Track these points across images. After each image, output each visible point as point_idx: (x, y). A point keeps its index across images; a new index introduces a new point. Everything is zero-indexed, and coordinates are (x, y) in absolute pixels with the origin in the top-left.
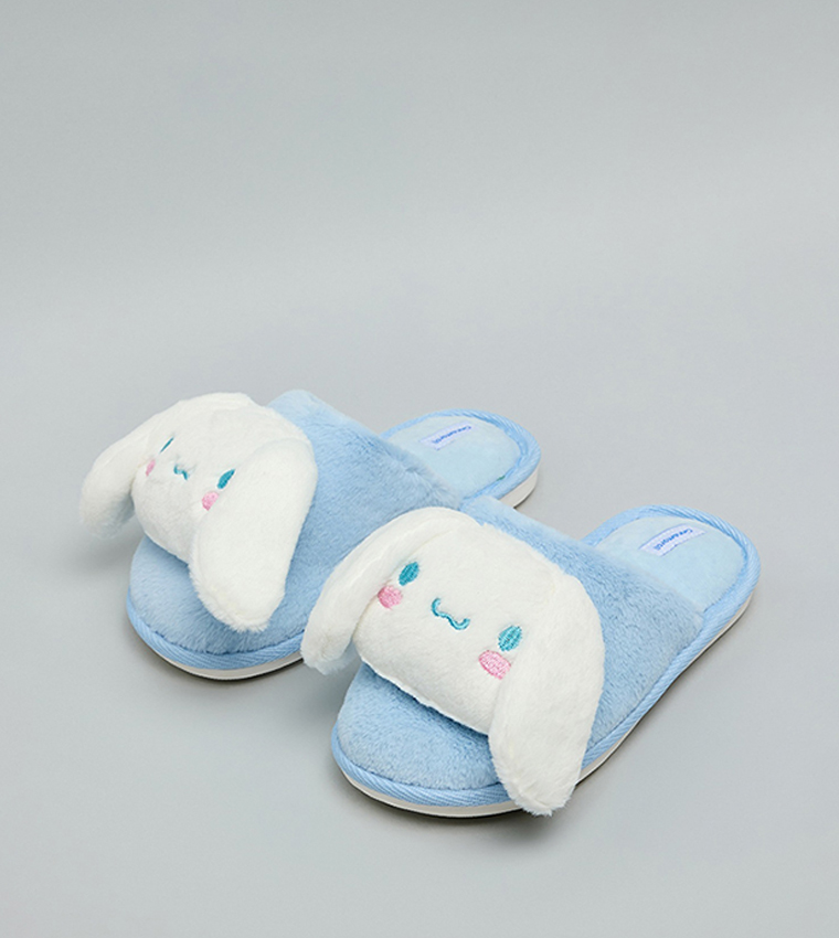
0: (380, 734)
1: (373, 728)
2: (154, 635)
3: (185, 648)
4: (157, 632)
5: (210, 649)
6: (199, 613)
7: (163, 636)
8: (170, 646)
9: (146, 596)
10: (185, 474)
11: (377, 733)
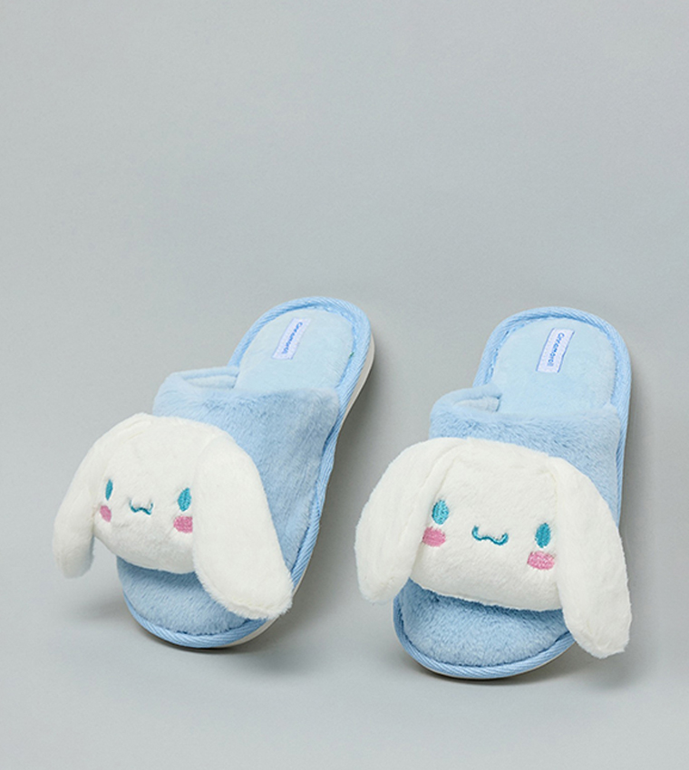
0: (459, 636)
1: (451, 634)
2: (177, 635)
3: (211, 634)
4: (178, 632)
5: (231, 626)
6: (210, 605)
7: (186, 633)
8: (197, 638)
9: (152, 608)
10: (145, 510)
11: (456, 637)
